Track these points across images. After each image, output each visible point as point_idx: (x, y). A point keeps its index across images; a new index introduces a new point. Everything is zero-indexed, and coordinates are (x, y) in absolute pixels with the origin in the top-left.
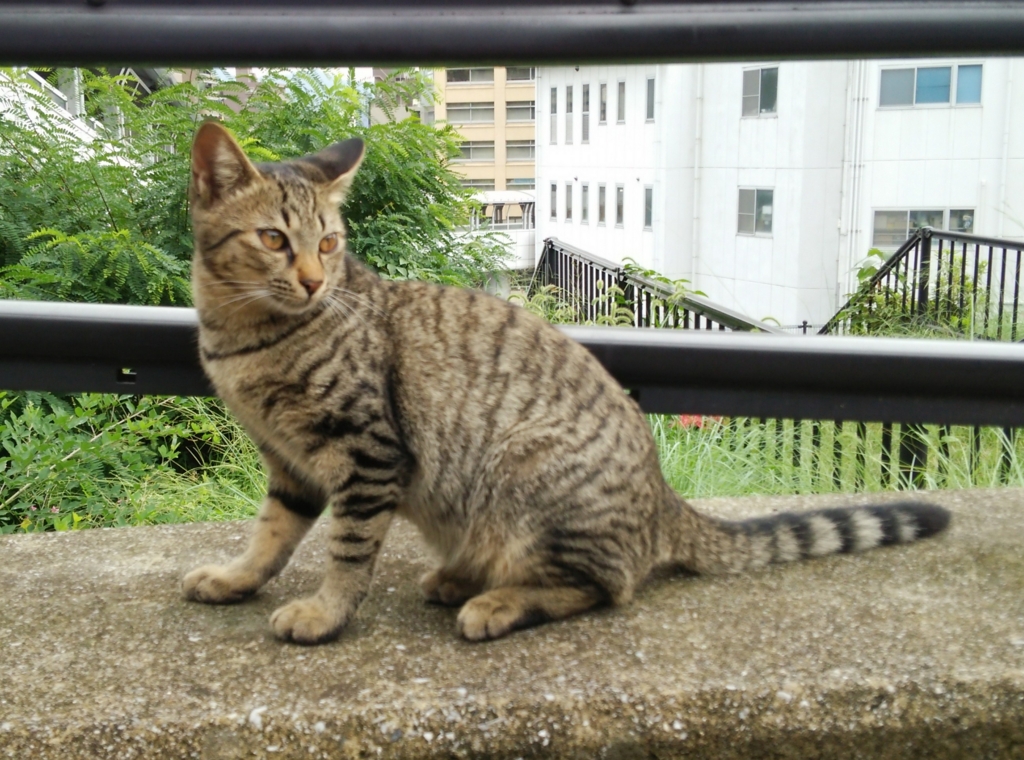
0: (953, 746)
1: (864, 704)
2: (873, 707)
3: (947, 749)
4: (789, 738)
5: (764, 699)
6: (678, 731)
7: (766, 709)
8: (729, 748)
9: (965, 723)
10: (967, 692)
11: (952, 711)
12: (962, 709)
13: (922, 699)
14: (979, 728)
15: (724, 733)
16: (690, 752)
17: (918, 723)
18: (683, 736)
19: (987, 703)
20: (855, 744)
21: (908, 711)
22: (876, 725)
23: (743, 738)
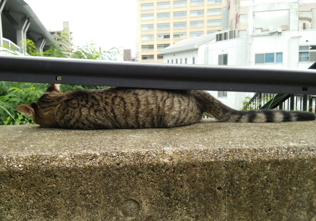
0: (117, 173)
1: (88, 159)
2: (90, 160)
3: (115, 174)
4: (59, 170)
5: (54, 157)
6: (20, 168)
7: (54, 161)
8: (38, 173)
9: (121, 165)
10: (124, 155)
11: (117, 161)
12: (121, 161)
13: (108, 157)
14: (126, 167)
15: (36, 168)
16: (24, 174)
17: (104, 165)
18: (22, 169)
19: (130, 159)
20: (83, 172)
21: (102, 161)
22: (90, 165)
23: (43, 169)
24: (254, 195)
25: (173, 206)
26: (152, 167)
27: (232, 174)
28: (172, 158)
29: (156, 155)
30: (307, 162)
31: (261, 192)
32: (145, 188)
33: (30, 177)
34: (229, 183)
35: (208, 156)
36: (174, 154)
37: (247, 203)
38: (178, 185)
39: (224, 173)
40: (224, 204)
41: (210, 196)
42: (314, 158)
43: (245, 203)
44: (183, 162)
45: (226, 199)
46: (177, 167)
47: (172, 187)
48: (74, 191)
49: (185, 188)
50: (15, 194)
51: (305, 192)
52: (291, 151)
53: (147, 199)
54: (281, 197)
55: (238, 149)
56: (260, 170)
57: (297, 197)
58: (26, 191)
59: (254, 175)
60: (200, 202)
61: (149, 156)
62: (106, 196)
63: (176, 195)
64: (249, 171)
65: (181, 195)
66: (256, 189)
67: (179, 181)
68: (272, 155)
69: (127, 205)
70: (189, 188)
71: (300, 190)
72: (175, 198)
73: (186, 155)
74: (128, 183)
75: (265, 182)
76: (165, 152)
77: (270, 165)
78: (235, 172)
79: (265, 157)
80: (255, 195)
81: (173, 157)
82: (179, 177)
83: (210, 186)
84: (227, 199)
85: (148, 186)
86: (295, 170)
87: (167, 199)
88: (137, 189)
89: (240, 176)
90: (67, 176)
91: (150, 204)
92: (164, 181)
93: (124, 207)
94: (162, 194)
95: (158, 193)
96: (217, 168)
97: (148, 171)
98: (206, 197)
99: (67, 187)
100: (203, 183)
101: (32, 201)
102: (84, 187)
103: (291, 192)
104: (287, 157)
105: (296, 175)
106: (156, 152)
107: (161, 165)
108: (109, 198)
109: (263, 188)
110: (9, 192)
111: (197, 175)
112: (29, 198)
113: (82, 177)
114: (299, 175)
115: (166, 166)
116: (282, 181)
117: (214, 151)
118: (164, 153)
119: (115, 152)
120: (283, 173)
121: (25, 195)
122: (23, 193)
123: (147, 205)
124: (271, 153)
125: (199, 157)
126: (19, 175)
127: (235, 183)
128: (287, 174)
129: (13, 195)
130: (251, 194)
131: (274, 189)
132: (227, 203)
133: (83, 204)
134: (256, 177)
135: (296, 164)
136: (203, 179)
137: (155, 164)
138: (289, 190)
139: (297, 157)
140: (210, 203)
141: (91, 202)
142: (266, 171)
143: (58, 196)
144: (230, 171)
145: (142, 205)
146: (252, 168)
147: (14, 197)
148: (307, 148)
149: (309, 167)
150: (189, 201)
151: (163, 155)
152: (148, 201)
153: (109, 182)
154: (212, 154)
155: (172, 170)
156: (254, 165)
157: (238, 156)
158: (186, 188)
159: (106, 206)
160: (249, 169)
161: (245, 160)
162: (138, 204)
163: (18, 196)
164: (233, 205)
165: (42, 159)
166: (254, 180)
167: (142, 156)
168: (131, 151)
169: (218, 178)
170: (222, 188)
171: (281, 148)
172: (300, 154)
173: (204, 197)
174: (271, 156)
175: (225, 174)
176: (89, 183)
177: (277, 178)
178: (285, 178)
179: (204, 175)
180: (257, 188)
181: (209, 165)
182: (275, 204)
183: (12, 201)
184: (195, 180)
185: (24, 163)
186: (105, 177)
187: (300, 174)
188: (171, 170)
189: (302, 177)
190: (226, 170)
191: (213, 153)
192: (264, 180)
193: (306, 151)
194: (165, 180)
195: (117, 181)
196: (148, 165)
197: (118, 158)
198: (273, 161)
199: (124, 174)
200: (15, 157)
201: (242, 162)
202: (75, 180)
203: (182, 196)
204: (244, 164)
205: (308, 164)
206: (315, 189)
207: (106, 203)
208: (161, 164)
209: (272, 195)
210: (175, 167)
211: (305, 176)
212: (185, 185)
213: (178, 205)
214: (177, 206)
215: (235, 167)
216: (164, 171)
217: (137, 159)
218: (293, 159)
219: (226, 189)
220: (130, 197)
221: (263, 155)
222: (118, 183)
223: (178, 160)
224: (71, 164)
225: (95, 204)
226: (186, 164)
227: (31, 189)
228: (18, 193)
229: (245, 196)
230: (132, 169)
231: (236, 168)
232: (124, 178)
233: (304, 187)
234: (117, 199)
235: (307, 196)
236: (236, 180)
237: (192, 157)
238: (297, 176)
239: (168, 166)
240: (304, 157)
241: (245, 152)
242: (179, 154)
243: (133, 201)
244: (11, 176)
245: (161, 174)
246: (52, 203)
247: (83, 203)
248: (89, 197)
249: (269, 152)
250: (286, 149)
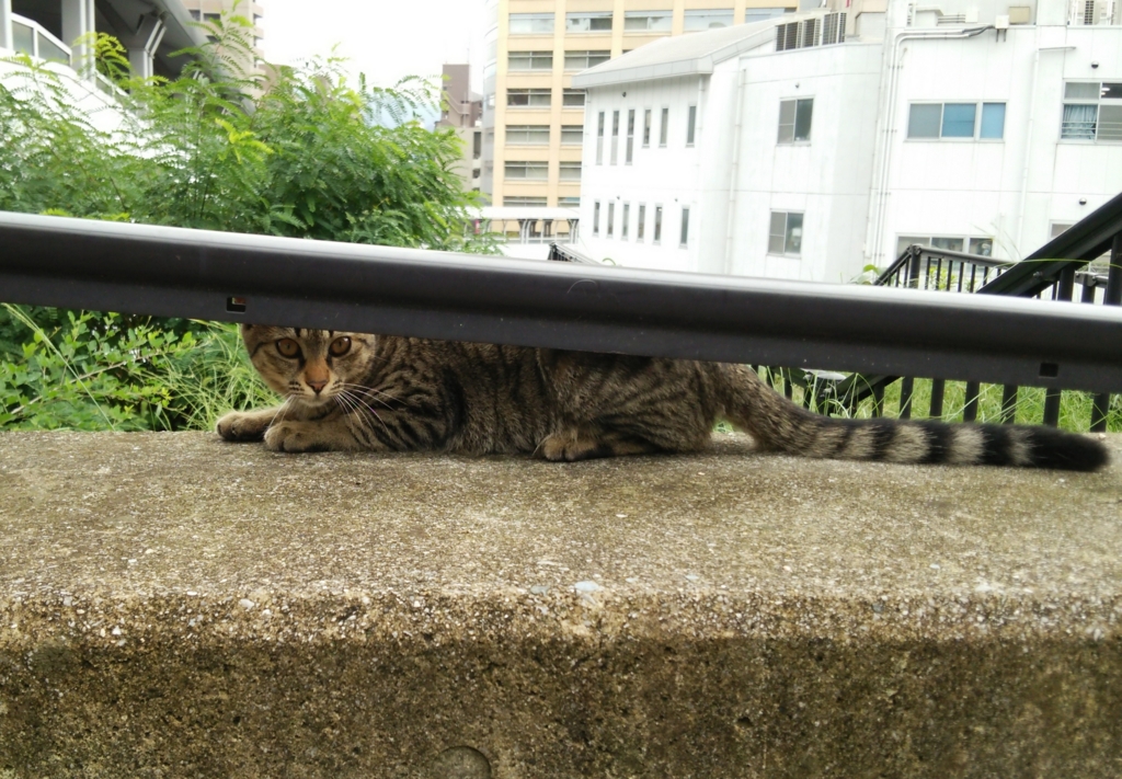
0: (425, 665)
1: (332, 615)
2: (340, 619)
3: (417, 667)
4: (240, 648)
5: (223, 606)
6: (117, 638)
7: (223, 617)
8: (172, 656)
9: (438, 640)
10: (448, 608)
11: (426, 626)
12: (437, 625)
13: (397, 612)
14: (452, 645)
15: (169, 641)
16: (129, 660)
17: (385, 637)
18: (121, 643)
19: (466, 619)
20: (315, 657)
21: (377, 624)
22: (338, 638)
23: (189, 646)
24: (852, 746)
25: (597, 771)
26: (534, 648)
27: (786, 679)
28: (600, 622)
29: (552, 609)
30: (1025, 650)
31: (873, 737)
32: (512, 714)
33: (149, 669)
34: (776, 705)
35: (714, 621)
36: (608, 609)
37: (827, 768)
38: (614, 707)
39: (762, 676)
40: (755, 770)
41: (712, 744)
42: (1050, 638)
43: (823, 767)
44: (636, 637)
45: (762, 755)
46: (615, 654)
47: (597, 714)
48: (285, 716)
49: (637, 716)
50: (100, 717)
51: (1013, 740)
52: (979, 612)
53: (514, 746)
54: (936, 755)
55: (812, 599)
56: (876, 671)
57: (987, 756)
58: (135, 712)
59: (854, 685)
60: (681, 759)
61: (527, 612)
62: (385, 734)
63: (606, 738)
64: (840, 671)
65: (622, 736)
66: (858, 728)
67: (619, 694)
68: (915, 623)
69: (449, 762)
70: (648, 716)
71: (997, 736)
72: (604, 746)
73: (645, 612)
74: (457, 697)
75: (890, 707)
76: (578, 601)
77: (907, 654)
78: (796, 672)
79: (894, 630)
80: (854, 744)
81: (604, 620)
82: (619, 683)
83: (715, 714)
84: (765, 756)
85: (521, 708)
86: (985, 673)
87: (579, 749)
88: (485, 716)
89: (811, 686)
90: (265, 668)
91: (523, 763)
92: (570, 694)
93: (441, 768)
94: (563, 733)
95: (550, 730)
96: (740, 659)
97: (523, 662)
98: (700, 748)
99: (263, 702)
100: (693, 703)
101: (150, 742)
102: (318, 704)
103: (969, 739)
104: (964, 631)
105: (988, 689)
106: (549, 599)
107: (565, 646)
108: (395, 739)
109: (881, 723)
110: (81, 712)
111: (677, 679)
112: (141, 733)
113: (311, 673)
114: (998, 690)
115: (581, 648)
116: (941, 707)
117: (735, 602)
118: (575, 605)
119: (419, 595)
120: (947, 680)
121: (131, 724)
122: (124, 718)
123: (514, 765)
124: (916, 617)
125: (685, 620)
126: (113, 662)
127: (793, 705)
128: (960, 685)
129: (93, 722)
130: (841, 741)
131: (915, 729)
132: (764, 767)
133: (313, 756)
134: (862, 691)
135: (991, 655)
136: (693, 691)
137: (546, 641)
138: (961, 735)
139: (996, 632)
140: (712, 765)
141: (338, 752)
142: (893, 674)
143: (233, 730)
144: (780, 670)
145: (497, 766)
146: (850, 662)
147: (96, 727)
148: (1030, 603)
149: (1032, 667)
150: (646, 757)
151: (572, 612)
152: (517, 754)
153: (396, 692)
154: (729, 615)
155: (600, 660)
156: (856, 653)
157: (809, 624)
158: (640, 715)
159: (385, 765)
160: (840, 665)
161: (831, 637)
162: (487, 760)
163: (109, 726)
164: (783, 772)
165: (185, 611)
166: (855, 701)
167: (505, 612)
168: (470, 593)
169: (741, 691)
170: (752, 720)
171: (946, 602)
172: (1006, 624)
173: (694, 745)
174: (912, 627)
175: (766, 679)
176: (334, 693)
177: (927, 696)
178: (953, 697)
179: (697, 680)
180: (863, 724)
181: (717, 649)
182: (915, 773)
183: (88, 739)
184: (669, 695)
185: (130, 622)
186: (385, 677)
187: (1001, 686)
188: (596, 660)
189: (1007, 697)
190: (770, 665)
191: (731, 611)
192: (887, 699)
193: (1026, 613)
194: (574, 689)
195: (424, 689)
196: (523, 643)
197: (429, 614)
198: (918, 643)
199: (446, 669)
200: (101, 600)
201: (820, 642)
202: (289, 683)
203: (625, 742)
204: (825, 649)
205: (1030, 657)
206: (1044, 734)
207: (385, 754)
208: (565, 642)
209: (907, 747)
210: (607, 652)
211: (1016, 691)
212: (638, 708)
213: (610, 769)
214: (607, 771)
215: (798, 658)
216: (573, 663)
217: (490, 622)
218: (982, 639)
219: (765, 723)
220: (462, 738)
221: (889, 623)
222: (426, 696)
223: (619, 628)
224: (279, 631)
225: (351, 758)
226: (644, 643)
227: (148, 706)
228: (107, 717)
229: (823, 746)
230: (472, 653)
231: (802, 660)
232: (446, 682)
233: (1011, 725)
234: (419, 743)
235: (1017, 755)
236: (797, 696)
237: (664, 621)
238: (992, 691)
239: (585, 647)
240: (1018, 634)
241: (831, 610)
242: (622, 609)
243: (469, 751)
244: (86, 664)
245: (564, 672)
246: (214, 749)
247: (313, 752)
248: (332, 734)
249: (910, 612)
250: (963, 605)
